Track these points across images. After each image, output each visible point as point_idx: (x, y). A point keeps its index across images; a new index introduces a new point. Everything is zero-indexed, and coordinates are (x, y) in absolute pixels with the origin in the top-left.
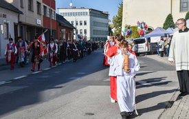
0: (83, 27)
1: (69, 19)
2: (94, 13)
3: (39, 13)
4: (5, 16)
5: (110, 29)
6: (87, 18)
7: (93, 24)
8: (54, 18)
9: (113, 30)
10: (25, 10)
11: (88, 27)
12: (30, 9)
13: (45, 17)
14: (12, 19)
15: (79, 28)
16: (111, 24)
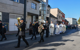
0: (71, 22)
1: (68, 20)
2: (73, 19)
3: (61, 19)
5: (77, 22)
6: (72, 20)
7: (73, 21)
8: (64, 20)
9: (78, 23)
11: (72, 22)
12: (60, 18)
13: (62, 20)
14: (56, 20)
15: (70, 22)
16: (77, 21)
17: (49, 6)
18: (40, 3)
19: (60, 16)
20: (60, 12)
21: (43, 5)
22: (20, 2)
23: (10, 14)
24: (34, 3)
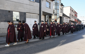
1: (80, 19)
3: (74, 18)
4: (67, 19)
8: (77, 19)
10: (71, 18)
14: (69, 19)
15: (82, 21)
17: (62, 5)
18: (54, 2)
19: (72, 15)
20: (72, 11)
21: (56, 4)
22: (35, 2)
23: (27, 14)
24: (48, 2)
